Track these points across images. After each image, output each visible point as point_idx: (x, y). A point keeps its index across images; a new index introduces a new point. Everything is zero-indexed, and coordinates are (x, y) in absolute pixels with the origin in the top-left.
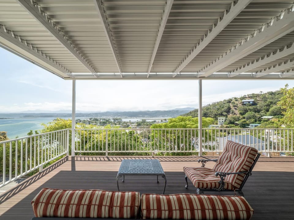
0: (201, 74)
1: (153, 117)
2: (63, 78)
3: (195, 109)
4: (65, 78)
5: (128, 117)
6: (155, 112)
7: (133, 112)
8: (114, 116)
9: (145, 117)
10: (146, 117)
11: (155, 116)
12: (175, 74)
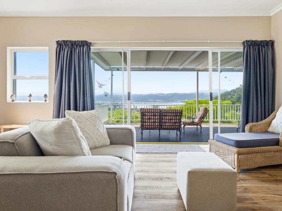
0: (200, 67)
1: (168, 102)
2: (105, 70)
3: (226, 92)
4: (106, 70)
5: (134, 102)
6: (171, 95)
7: (139, 95)
8: (114, 100)
9: (156, 102)
10: (158, 102)
11: (171, 101)
12: (181, 67)
